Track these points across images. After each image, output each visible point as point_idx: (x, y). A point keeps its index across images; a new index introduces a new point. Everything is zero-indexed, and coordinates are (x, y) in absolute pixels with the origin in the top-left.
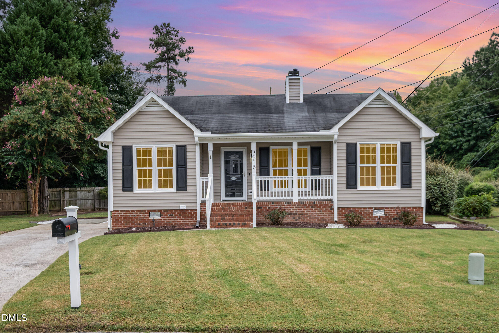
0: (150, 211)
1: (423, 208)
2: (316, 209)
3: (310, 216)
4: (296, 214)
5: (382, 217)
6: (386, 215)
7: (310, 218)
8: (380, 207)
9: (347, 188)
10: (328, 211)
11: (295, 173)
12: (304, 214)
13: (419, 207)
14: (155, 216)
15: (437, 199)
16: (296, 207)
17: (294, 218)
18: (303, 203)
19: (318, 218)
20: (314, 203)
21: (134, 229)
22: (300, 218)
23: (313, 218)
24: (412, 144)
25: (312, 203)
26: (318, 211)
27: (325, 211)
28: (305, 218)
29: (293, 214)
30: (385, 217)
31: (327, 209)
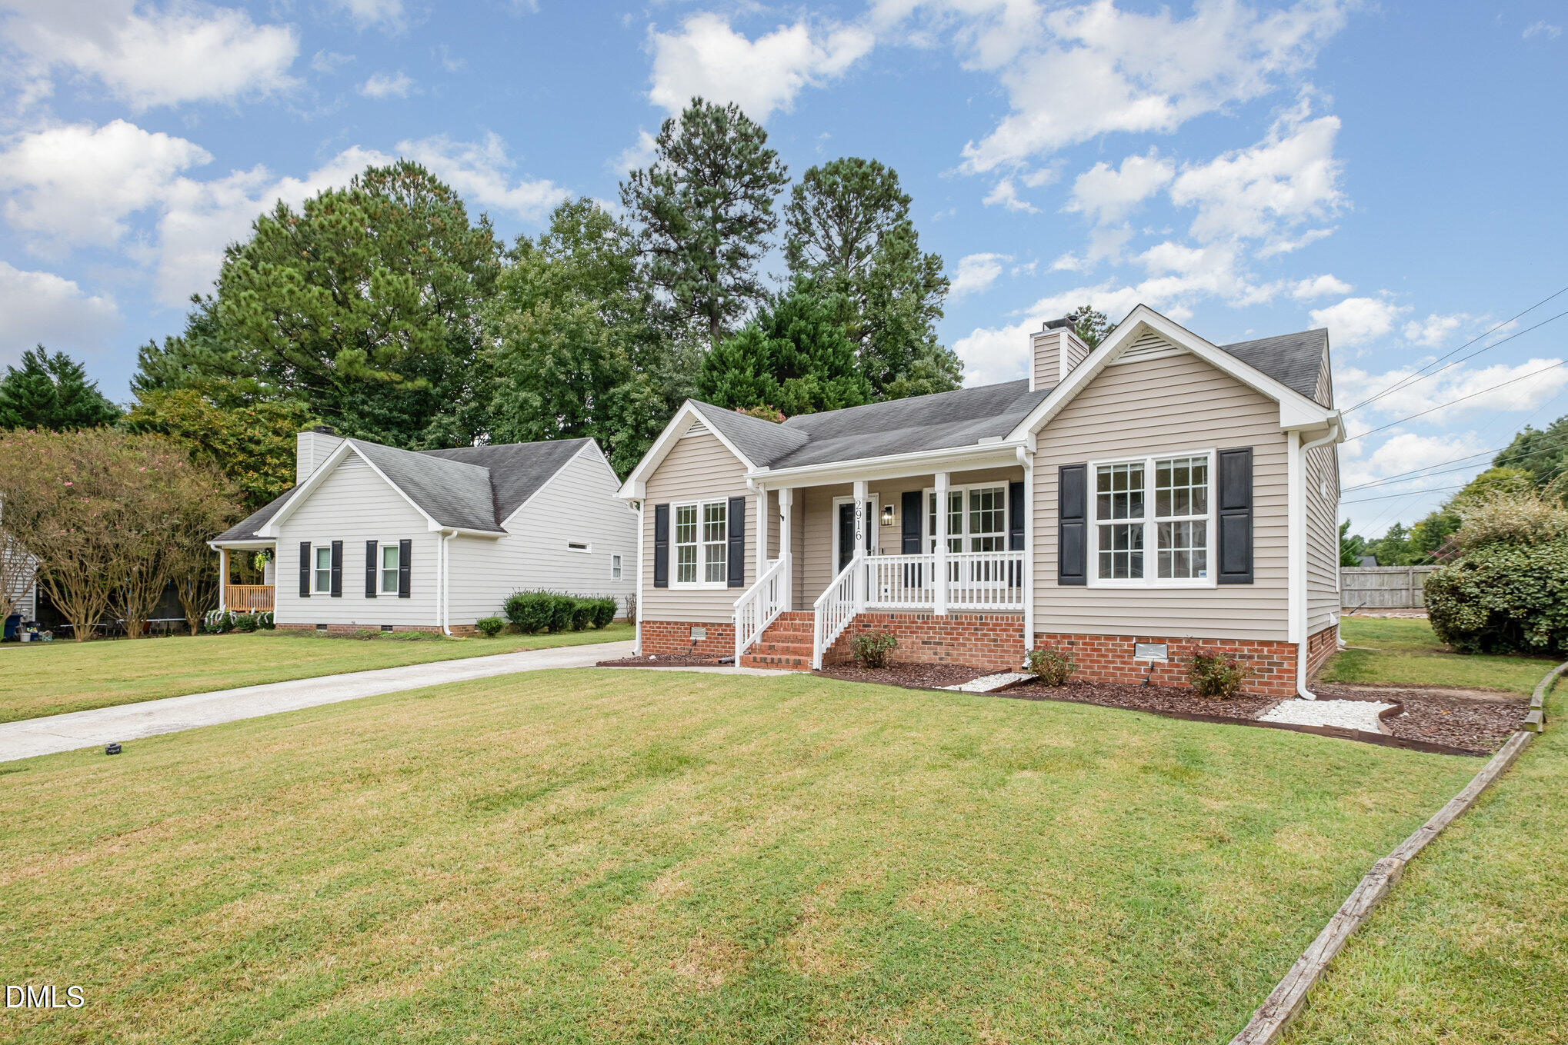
0: (691, 625)
1: (1296, 645)
2: (985, 635)
3: (971, 650)
4: (941, 644)
5: (1159, 664)
6: (1171, 660)
7: (971, 656)
8: (1153, 638)
9: (1061, 583)
10: (1014, 641)
11: (942, 545)
12: (959, 645)
13: (1279, 643)
14: (699, 635)
15: (1534, 612)
16: (940, 628)
17: (935, 654)
18: (956, 618)
19: (990, 656)
20: (981, 618)
21: (653, 657)
22: (948, 654)
23: (977, 656)
24: (1256, 452)
25: (976, 618)
26: (991, 640)
27: (1007, 641)
28: (959, 655)
29: (935, 643)
30: (1170, 665)
31: (1011, 636)
